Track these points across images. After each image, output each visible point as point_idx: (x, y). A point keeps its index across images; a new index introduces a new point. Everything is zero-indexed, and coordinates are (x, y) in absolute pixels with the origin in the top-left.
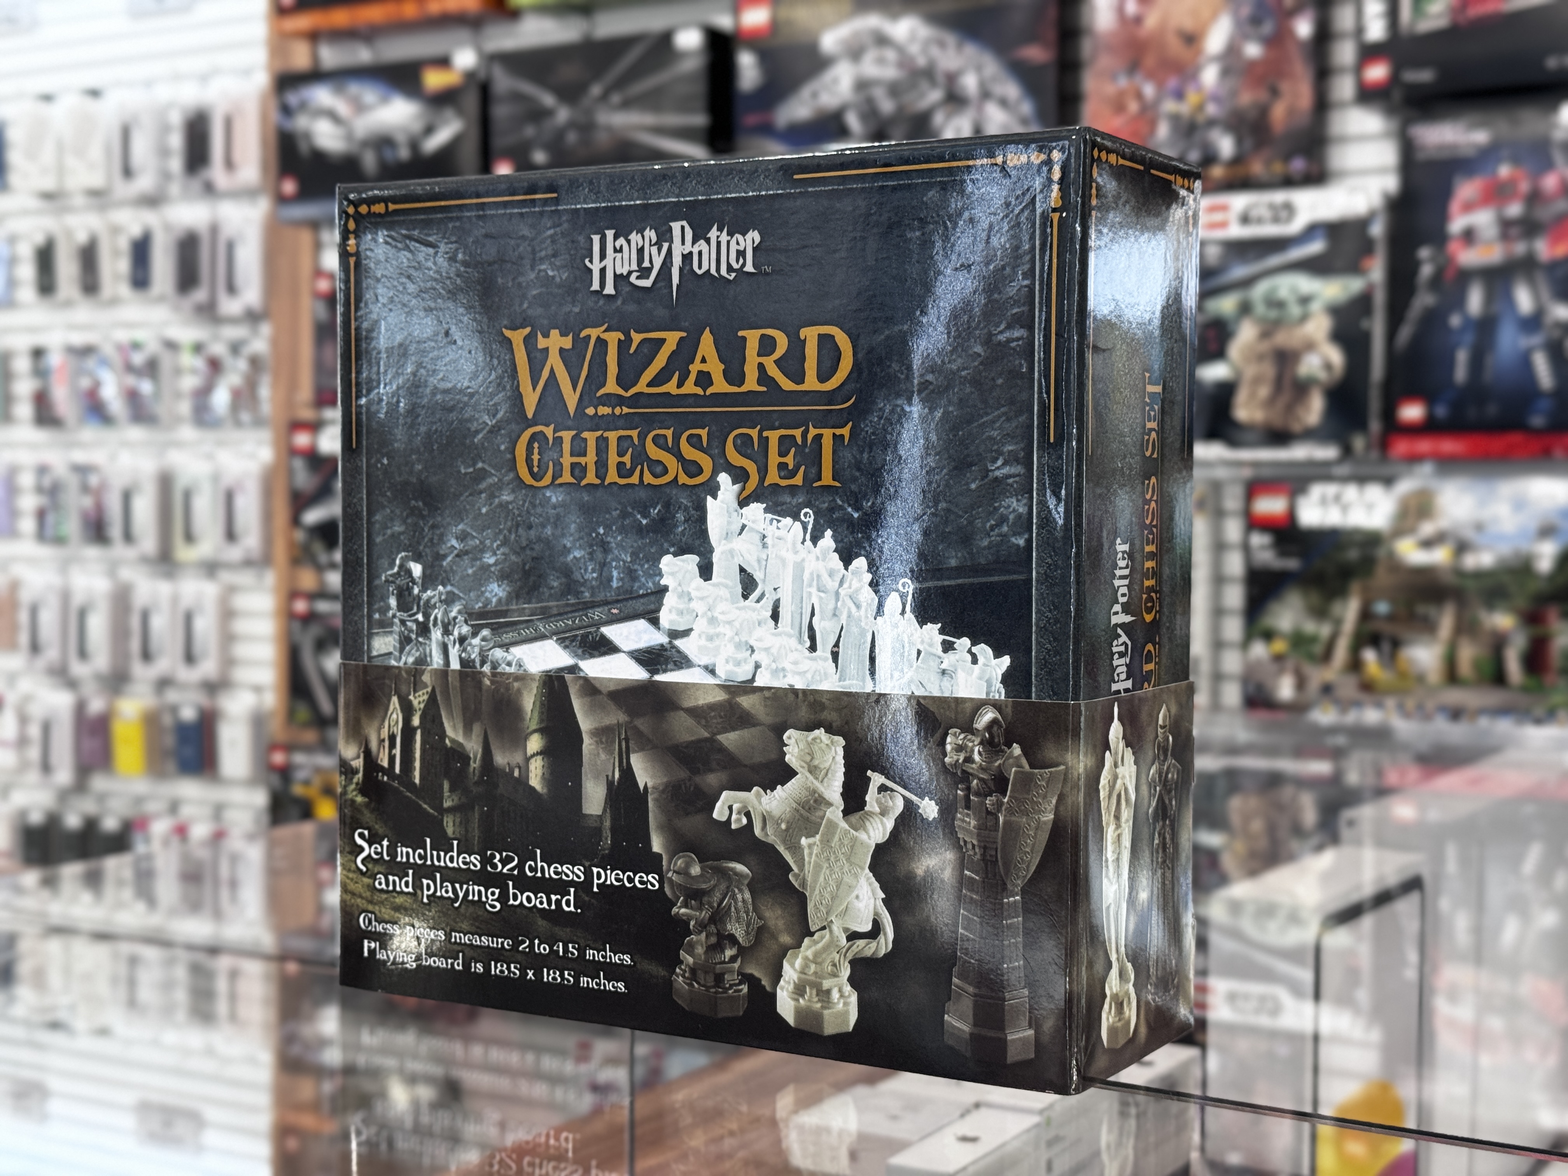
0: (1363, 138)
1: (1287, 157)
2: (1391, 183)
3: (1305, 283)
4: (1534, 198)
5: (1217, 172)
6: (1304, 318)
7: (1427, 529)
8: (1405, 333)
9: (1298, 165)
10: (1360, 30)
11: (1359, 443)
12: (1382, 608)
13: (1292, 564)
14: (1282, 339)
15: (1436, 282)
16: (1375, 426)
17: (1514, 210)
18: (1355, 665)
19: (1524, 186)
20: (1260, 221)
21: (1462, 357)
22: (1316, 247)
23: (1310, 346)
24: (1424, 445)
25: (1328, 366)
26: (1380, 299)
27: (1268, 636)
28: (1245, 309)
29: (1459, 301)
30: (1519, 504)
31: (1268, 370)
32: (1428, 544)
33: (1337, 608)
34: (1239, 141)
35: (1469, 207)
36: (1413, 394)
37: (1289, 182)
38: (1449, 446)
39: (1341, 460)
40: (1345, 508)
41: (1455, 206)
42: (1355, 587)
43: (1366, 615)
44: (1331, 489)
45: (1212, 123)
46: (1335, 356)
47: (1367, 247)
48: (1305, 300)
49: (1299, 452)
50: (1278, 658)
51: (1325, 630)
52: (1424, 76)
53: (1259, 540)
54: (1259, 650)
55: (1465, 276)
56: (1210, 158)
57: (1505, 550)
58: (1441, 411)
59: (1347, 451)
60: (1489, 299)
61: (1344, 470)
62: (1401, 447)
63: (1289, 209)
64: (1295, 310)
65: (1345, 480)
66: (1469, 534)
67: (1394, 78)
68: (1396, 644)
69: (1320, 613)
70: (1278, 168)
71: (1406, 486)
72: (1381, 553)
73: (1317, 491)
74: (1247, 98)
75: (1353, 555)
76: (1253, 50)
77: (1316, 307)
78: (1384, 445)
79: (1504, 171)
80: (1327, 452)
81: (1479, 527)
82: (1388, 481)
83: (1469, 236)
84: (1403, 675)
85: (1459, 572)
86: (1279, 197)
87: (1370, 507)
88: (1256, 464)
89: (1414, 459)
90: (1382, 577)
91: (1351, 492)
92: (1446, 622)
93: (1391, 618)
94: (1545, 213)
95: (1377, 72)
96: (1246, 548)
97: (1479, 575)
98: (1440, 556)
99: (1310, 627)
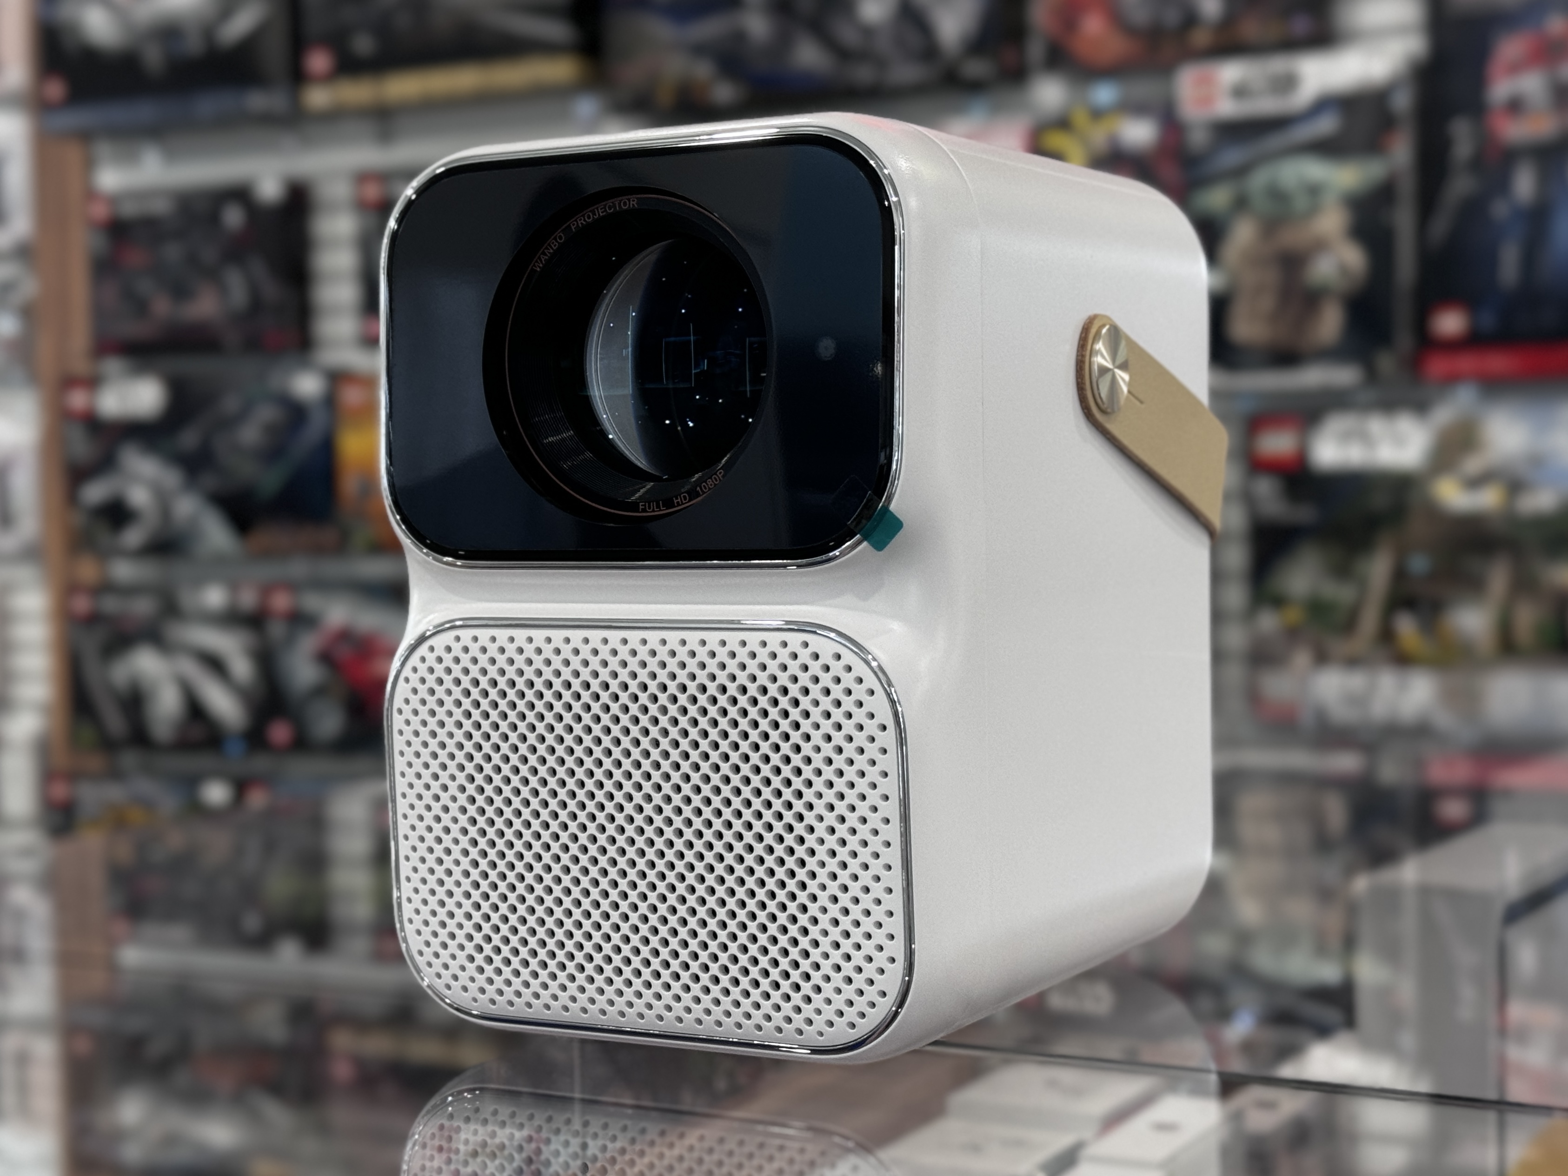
1: (1287, 14)
2: (1415, 45)
3: (1313, 170)
5: (1201, 38)
6: (1314, 210)
7: (1473, 465)
8: (1440, 224)
9: (1301, 24)
11: (1386, 362)
13: (1307, 514)
14: (1289, 238)
16: (1404, 340)
18: (1387, 636)
20: (1257, 94)
21: (1511, 255)
22: (1326, 125)
23: (1320, 246)
24: (1466, 362)
25: (1345, 270)
26: (1407, 188)
27: (1279, 602)
28: (1241, 203)
29: (1503, 186)
31: (1271, 277)
32: (1475, 483)
33: (1364, 566)
36: (1450, 299)
38: (1498, 363)
39: (1364, 385)
40: (1369, 443)
41: (1496, 67)
42: (1385, 540)
43: (1400, 575)
44: (1351, 421)
46: (1354, 257)
48: (1314, 191)
49: (1310, 377)
53: (1264, 486)
54: (1269, 621)
55: (1510, 156)
56: (1191, 20)
58: (1488, 320)
59: (1372, 376)
60: (1543, 181)
61: (1368, 395)
62: (1437, 366)
63: (1291, 82)
64: (1301, 203)
65: (1367, 408)
66: (1524, 470)
68: (1437, 608)
69: (1342, 572)
70: (1276, 28)
71: (1443, 414)
72: (1415, 498)
73: (1333, 424)
75: (1380, 501)
78: (1415, 364)
80: (1346, 376)
81: (1536, 461)
82: (1421, 408)
83: (1515, 106)
84: (1446, 645)
85: (1512, 518)
86: (1277, 64)
87: (1399, 441)
88: (1256, 394)
89: (1452, 380)
90: (1417, 528)
91: (1376, 425)
92: (1499, 578)
96: (1249, 497)
97: (1539, 522)
98: (1488, 498)
99: (1330, 590)
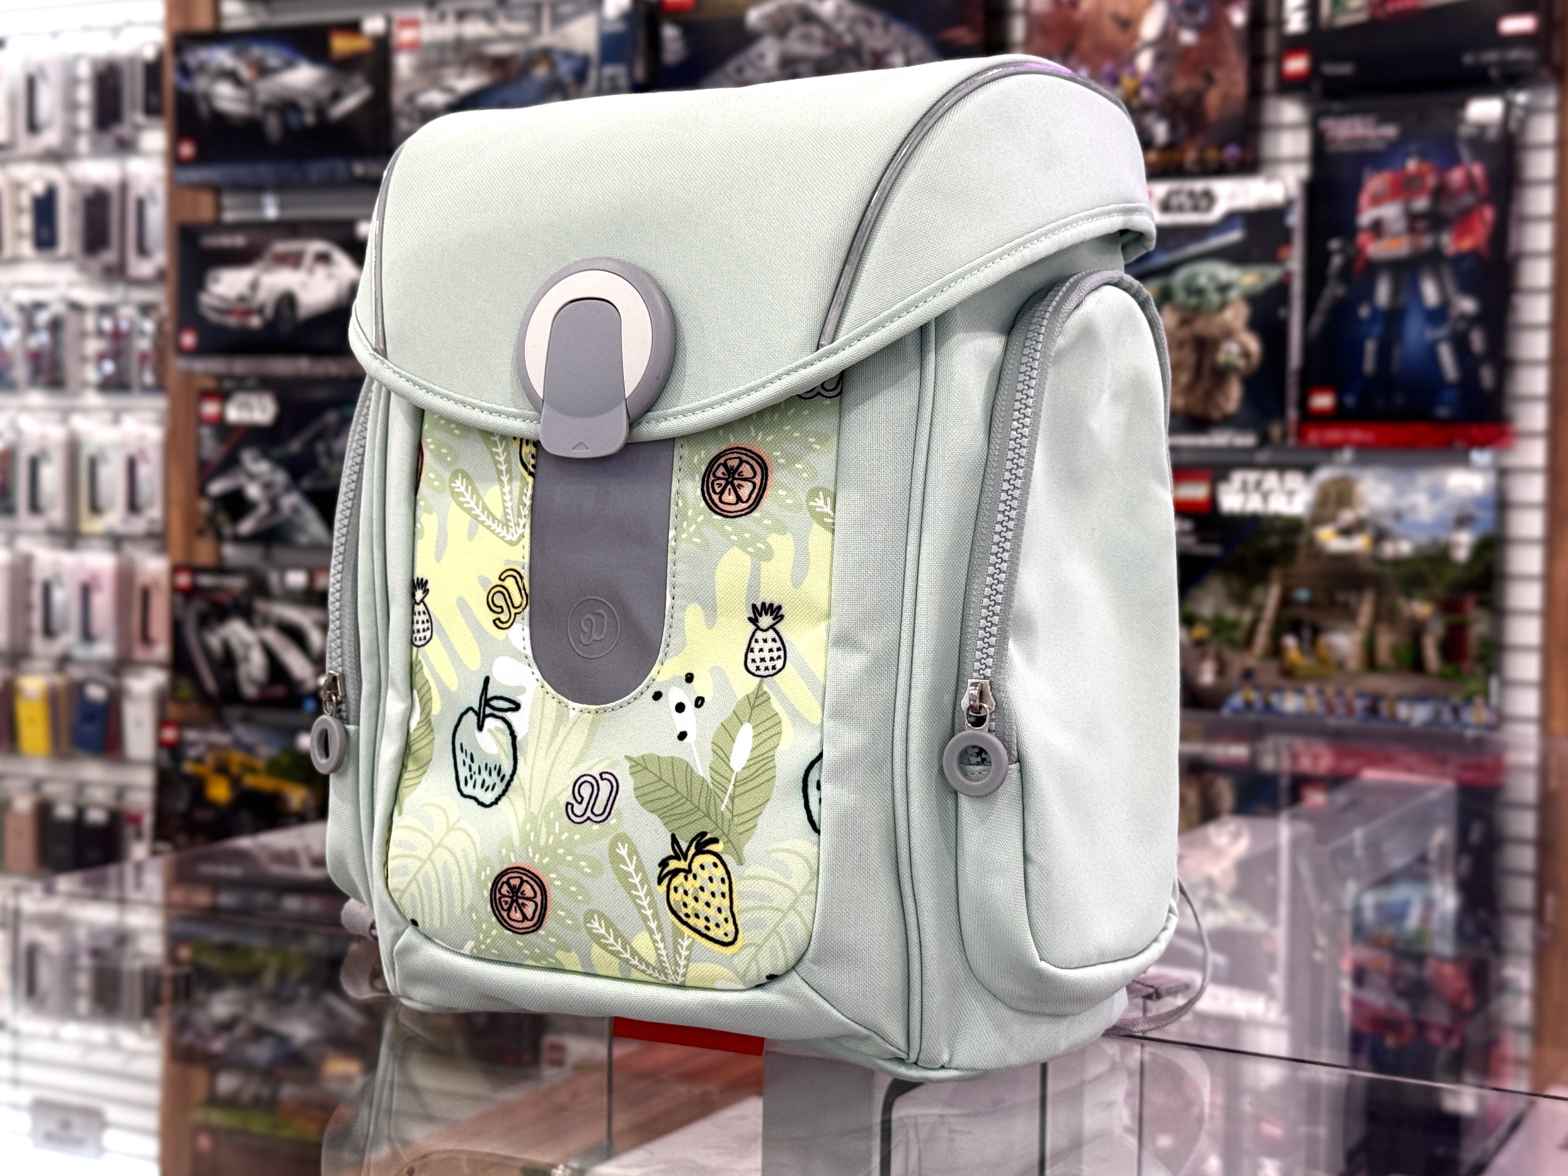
0: (1288, 127)
1: (1222, 144)
3: (1224, 272)
4: (1441, 192)
6: (1223, 306)
7: (1347, 516)
9: (1232, 152)
10: (1281, 22)
11: (1275, 431)
12: (1302, 595)
13: (1214, 550)
14: (1201, 326)
15: (1345, 274)
16: (1292, 415)
17: (1421, 203)
18: (1276, 651)
19: (1431, 181)
20: (1180, 209)
21: (1371, 347)
22: (1234, 236)
23: (1228, 334)
24: (1341, 433)
25: (1246, 355)
26: (1298, 284)
27: (1190, 621)
28: (1166, 296)
29: (1368, 292)
30: (1436, 493)
31: (1189, 356)
32: (1346, 532)
33: (1258, 594)
34: (1174, 127)
35: (1377, 200)
36: (1324, 385)
39: (1259, 447)
40: (1265, 496)
41: (1364, 199)
42: (1276, 573)
43: (1286, 601)
44: (1252, 476)
46: (1253, 344)
47: (1285, 236)
48: (1224, 288)
49: (1220, 439)
50: (1200, 644)
51: (1246, 616)
52: (1345, 69)
55: (1374, 268)
57: (1423, 539)
58: (1350, 401)
59: (1264, 439)
60: (1396, 291)
61: (1262, 457)
62: (1316, 435)
63: (1208, 198)
64: (1214, 298)
65: (1266, 467)
66: (1388, 523)
67: (1314, 70)
68: (1316, 631)
69: (1241, 599)
70: (1211, 155)
71: (1324, 474)
72: (1302, 540)
73: (1237, 477)
74: (1182, 84)
75: (1274, 541)
76: (1188, 37)
77: (1234, 295)
78: (1301, 433)
79: (1412, 165)
80: (1245, 440)
81: (1398, 516)
82: (1308, 469)
83: (1377, 229)
84: (1323, 661)
85: (1377, 560)
86: (1198, 185)
87: (1291, 494)
88: (1176, 450)
89: (1335, 446)
90: (1302, 564)
91: (1271, 479)
92: (1366, 609)
93: (1311, 604)
94: (1449, 208)
97: (1397, 562)
98: (1360, 543)
99: (1231, 613)
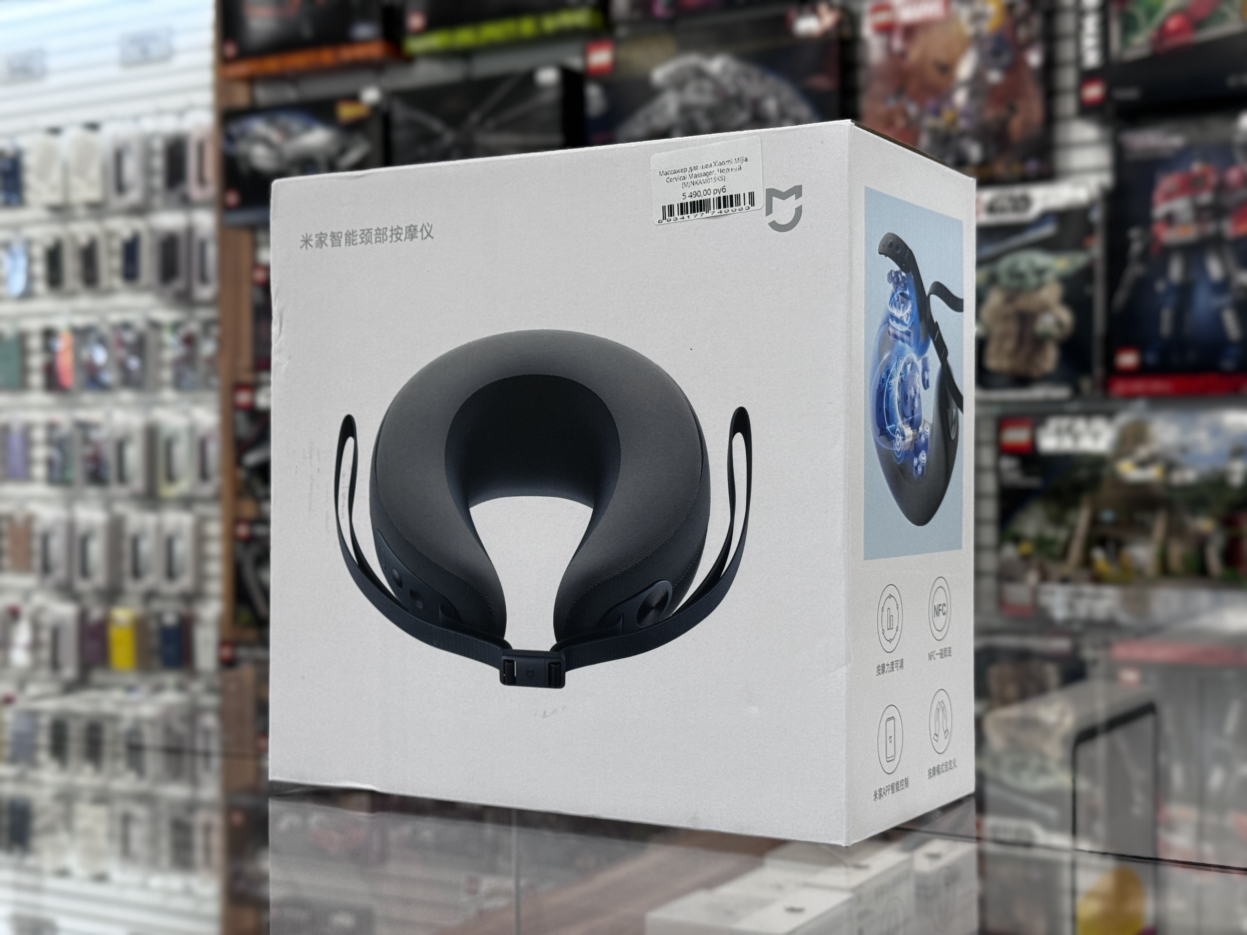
0: (1084, 145)
1: (1024, 159)
2: (1106, 179)
3: (1040, 259)
4: (1221, 188)
7: (1143, 452)
8: (1121, 297)
9: (1032, 166)
10: (1079, 58)
11: (1086, 384)
12: (1107, 516)
13: (1034, 482)
14: (1024, 303)
15: (1145, 256)
16: (1098, 371)
17: (1205, 198)
18: (1087, 562)
19: (1213, 179)
20: (1002, 210)
21: (1166, 316)
22: (1048, 230)
23: (1045, 308)
24: (1138, 386)
25: (1060, 324)
26: (1100, 270)
27: (1017, 540)
28: (992, 279)
29: (1163, 271)
30: (1216, 431)
31: (1012, 327)
32: (1143, 464)
33: (1071, 516)
34: (985, 148)
35: (1169, 196)
36: (1128, 345)
37: (1026, 179)
38: (1159, 385)
39: (1072, 399)
40: (1076, 437)
41: (1158, 195)
42: (1086, 500)
43: (1095, 522)
44: (1064, 422)
45: (963, 134)
46: (1065, 316)
47: (1088, 229)
49: (1038, 393)
50: (1026, 558)
51: (1061, 535)
52: (1131, 94)
53: (1008, 463)
54: (1010, 552)
55: (1167, 251)
56: (963, 162)
57: (1205, 467)
60: (1187, 268)
61: (1075, 406)
62: (1120, 387)
63: (1026, 202)
64: (1032, 280)
65: (1075, 414)
66: (1176, 456)
67: (1107, 97)
68: (1120, 545)
69: (1058, 520)
70: (1016, 169)
71: (1124, 418)
72: (1106, 472)
73: (1053, 424)
74: (991, 114)
75: (1083, 474)
76: (994, 77)
77: (1049, 277)
78: (1106, 386)
79: (1197, 167)
80: (1060, 393)
81: (1184, 449)
82: (1109, 415)
83: (1170, 219)
84: (1125, 569)
85: (1168, 486)
87: (1096, 436)
88: (1004, 403)
89: (1130, 396)
90: (1107, 492)
91: (1080, 424)
92: (1159, 526)
93: (1116, 524)
94: (1230, 200)
95: (1094, 92)
96: (997, 470)
97: (1185, 488)
98: (1153, 474)
99: (1050, 532)
